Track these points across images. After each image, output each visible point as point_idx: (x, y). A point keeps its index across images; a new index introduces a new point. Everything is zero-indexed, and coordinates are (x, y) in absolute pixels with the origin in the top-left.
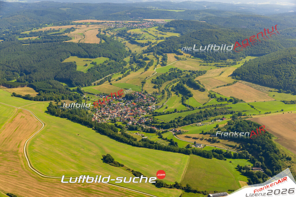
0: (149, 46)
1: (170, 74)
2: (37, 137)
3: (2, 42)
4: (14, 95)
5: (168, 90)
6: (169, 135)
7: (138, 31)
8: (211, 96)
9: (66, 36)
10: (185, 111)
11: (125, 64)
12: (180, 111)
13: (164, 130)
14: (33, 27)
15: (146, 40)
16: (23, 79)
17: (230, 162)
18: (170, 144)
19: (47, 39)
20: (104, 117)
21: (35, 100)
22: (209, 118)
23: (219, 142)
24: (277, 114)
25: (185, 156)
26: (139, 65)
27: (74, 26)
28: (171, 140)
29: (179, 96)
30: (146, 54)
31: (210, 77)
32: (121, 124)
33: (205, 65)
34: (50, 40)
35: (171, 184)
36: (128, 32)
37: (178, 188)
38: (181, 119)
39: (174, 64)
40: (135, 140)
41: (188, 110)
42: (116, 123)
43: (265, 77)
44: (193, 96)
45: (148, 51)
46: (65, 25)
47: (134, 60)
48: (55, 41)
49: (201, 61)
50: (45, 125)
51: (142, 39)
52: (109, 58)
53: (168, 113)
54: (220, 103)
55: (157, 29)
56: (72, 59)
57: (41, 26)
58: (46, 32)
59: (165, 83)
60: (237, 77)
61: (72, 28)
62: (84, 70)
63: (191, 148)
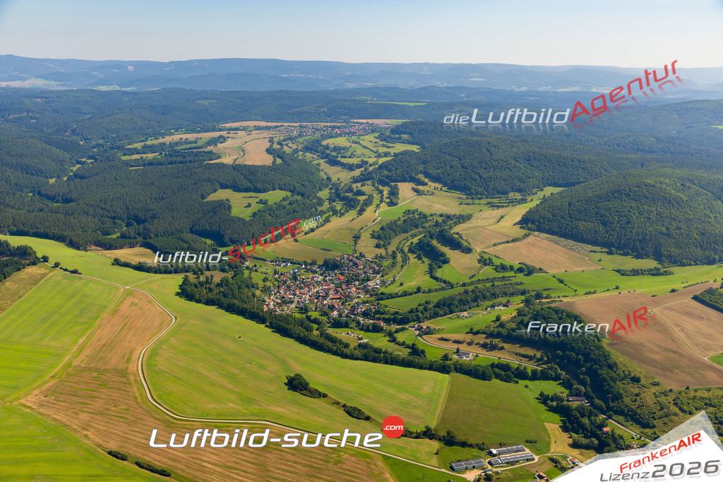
0: (363, 169)
1: (405, 221)
2: (162, 342)
3: (91, 163)
4: (117, 262)
5: (402, 251)
6: (409, 335)
7: (341, 141)
8: (484, 261)
9: (210, 152)
10: (436, 290)
11: (320, 202)
12: (426, 289)
13: (398, 327)
14: (147, 136)
15: (358, 157)
16: (132, 231)
17: (526, 387)
18: (411, 354)
19: (174, 158)
20: (285, 302)
21: (156, 272)
22: (482, 303)
23: (502, 348)
24: (607, 294)
25: (441, 376)
26: (346, 204)
27: (224, 133)
28: (413, 345)
29: (423, 262)
30: (359, 185)
31: (480, 227)
32: (318, 316)
33: (469, 204)
34: (181, 159)
35: (418, 431)
36: (325, 143)
37: (430, 439)
38: (430, 306)
39: (412, 202)
40: (347, 346)
41: (443, 289)
42: (309, 314)
43: (582, 225)
44: (451, 263)
45: (362, 179)
46: (206, 132)
47: (337, 195)
48: (190, 162)
49: (461, 196)
50: (176, 319)
51: (350, 157)
52: (290, 191)
53: (406, 295)
54: (501, 275)
55: (377, 138)
56: (222, 194)
57: (163, 133)
58: (172, 145)
59: (396, 239)
60: (529, 225)
61: (221, 137)
62: (246, 214)
63: (451, 360)
